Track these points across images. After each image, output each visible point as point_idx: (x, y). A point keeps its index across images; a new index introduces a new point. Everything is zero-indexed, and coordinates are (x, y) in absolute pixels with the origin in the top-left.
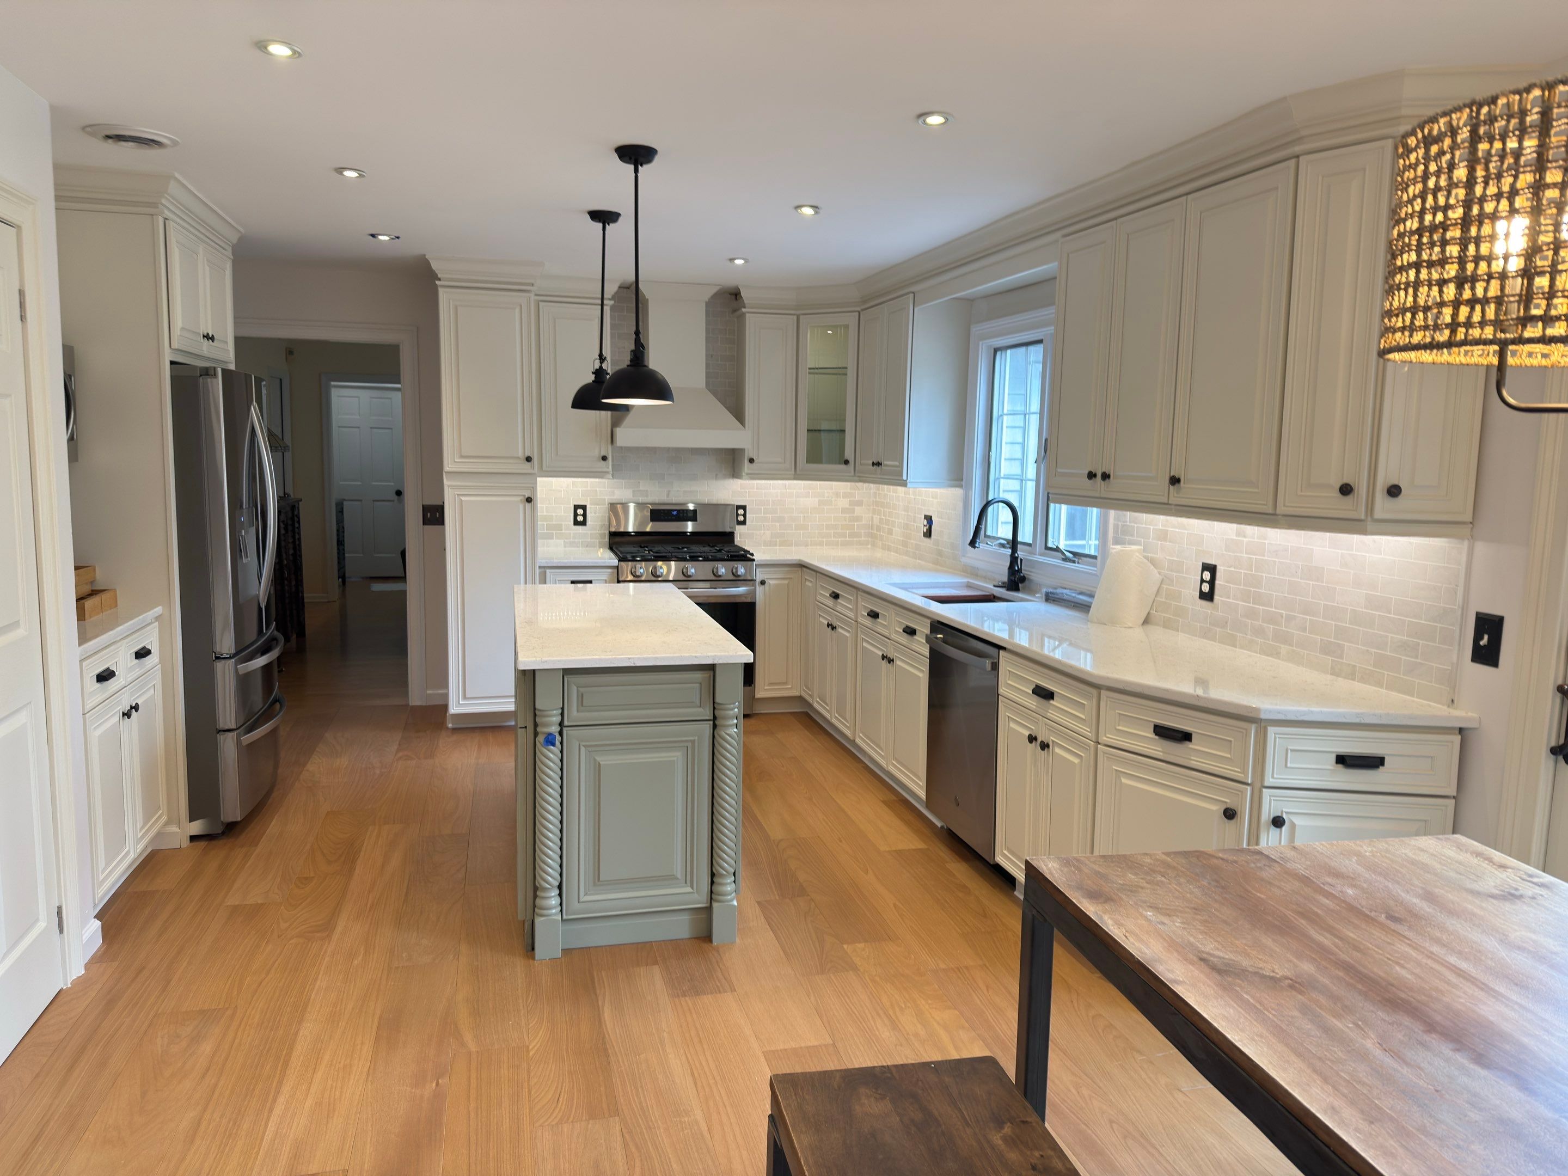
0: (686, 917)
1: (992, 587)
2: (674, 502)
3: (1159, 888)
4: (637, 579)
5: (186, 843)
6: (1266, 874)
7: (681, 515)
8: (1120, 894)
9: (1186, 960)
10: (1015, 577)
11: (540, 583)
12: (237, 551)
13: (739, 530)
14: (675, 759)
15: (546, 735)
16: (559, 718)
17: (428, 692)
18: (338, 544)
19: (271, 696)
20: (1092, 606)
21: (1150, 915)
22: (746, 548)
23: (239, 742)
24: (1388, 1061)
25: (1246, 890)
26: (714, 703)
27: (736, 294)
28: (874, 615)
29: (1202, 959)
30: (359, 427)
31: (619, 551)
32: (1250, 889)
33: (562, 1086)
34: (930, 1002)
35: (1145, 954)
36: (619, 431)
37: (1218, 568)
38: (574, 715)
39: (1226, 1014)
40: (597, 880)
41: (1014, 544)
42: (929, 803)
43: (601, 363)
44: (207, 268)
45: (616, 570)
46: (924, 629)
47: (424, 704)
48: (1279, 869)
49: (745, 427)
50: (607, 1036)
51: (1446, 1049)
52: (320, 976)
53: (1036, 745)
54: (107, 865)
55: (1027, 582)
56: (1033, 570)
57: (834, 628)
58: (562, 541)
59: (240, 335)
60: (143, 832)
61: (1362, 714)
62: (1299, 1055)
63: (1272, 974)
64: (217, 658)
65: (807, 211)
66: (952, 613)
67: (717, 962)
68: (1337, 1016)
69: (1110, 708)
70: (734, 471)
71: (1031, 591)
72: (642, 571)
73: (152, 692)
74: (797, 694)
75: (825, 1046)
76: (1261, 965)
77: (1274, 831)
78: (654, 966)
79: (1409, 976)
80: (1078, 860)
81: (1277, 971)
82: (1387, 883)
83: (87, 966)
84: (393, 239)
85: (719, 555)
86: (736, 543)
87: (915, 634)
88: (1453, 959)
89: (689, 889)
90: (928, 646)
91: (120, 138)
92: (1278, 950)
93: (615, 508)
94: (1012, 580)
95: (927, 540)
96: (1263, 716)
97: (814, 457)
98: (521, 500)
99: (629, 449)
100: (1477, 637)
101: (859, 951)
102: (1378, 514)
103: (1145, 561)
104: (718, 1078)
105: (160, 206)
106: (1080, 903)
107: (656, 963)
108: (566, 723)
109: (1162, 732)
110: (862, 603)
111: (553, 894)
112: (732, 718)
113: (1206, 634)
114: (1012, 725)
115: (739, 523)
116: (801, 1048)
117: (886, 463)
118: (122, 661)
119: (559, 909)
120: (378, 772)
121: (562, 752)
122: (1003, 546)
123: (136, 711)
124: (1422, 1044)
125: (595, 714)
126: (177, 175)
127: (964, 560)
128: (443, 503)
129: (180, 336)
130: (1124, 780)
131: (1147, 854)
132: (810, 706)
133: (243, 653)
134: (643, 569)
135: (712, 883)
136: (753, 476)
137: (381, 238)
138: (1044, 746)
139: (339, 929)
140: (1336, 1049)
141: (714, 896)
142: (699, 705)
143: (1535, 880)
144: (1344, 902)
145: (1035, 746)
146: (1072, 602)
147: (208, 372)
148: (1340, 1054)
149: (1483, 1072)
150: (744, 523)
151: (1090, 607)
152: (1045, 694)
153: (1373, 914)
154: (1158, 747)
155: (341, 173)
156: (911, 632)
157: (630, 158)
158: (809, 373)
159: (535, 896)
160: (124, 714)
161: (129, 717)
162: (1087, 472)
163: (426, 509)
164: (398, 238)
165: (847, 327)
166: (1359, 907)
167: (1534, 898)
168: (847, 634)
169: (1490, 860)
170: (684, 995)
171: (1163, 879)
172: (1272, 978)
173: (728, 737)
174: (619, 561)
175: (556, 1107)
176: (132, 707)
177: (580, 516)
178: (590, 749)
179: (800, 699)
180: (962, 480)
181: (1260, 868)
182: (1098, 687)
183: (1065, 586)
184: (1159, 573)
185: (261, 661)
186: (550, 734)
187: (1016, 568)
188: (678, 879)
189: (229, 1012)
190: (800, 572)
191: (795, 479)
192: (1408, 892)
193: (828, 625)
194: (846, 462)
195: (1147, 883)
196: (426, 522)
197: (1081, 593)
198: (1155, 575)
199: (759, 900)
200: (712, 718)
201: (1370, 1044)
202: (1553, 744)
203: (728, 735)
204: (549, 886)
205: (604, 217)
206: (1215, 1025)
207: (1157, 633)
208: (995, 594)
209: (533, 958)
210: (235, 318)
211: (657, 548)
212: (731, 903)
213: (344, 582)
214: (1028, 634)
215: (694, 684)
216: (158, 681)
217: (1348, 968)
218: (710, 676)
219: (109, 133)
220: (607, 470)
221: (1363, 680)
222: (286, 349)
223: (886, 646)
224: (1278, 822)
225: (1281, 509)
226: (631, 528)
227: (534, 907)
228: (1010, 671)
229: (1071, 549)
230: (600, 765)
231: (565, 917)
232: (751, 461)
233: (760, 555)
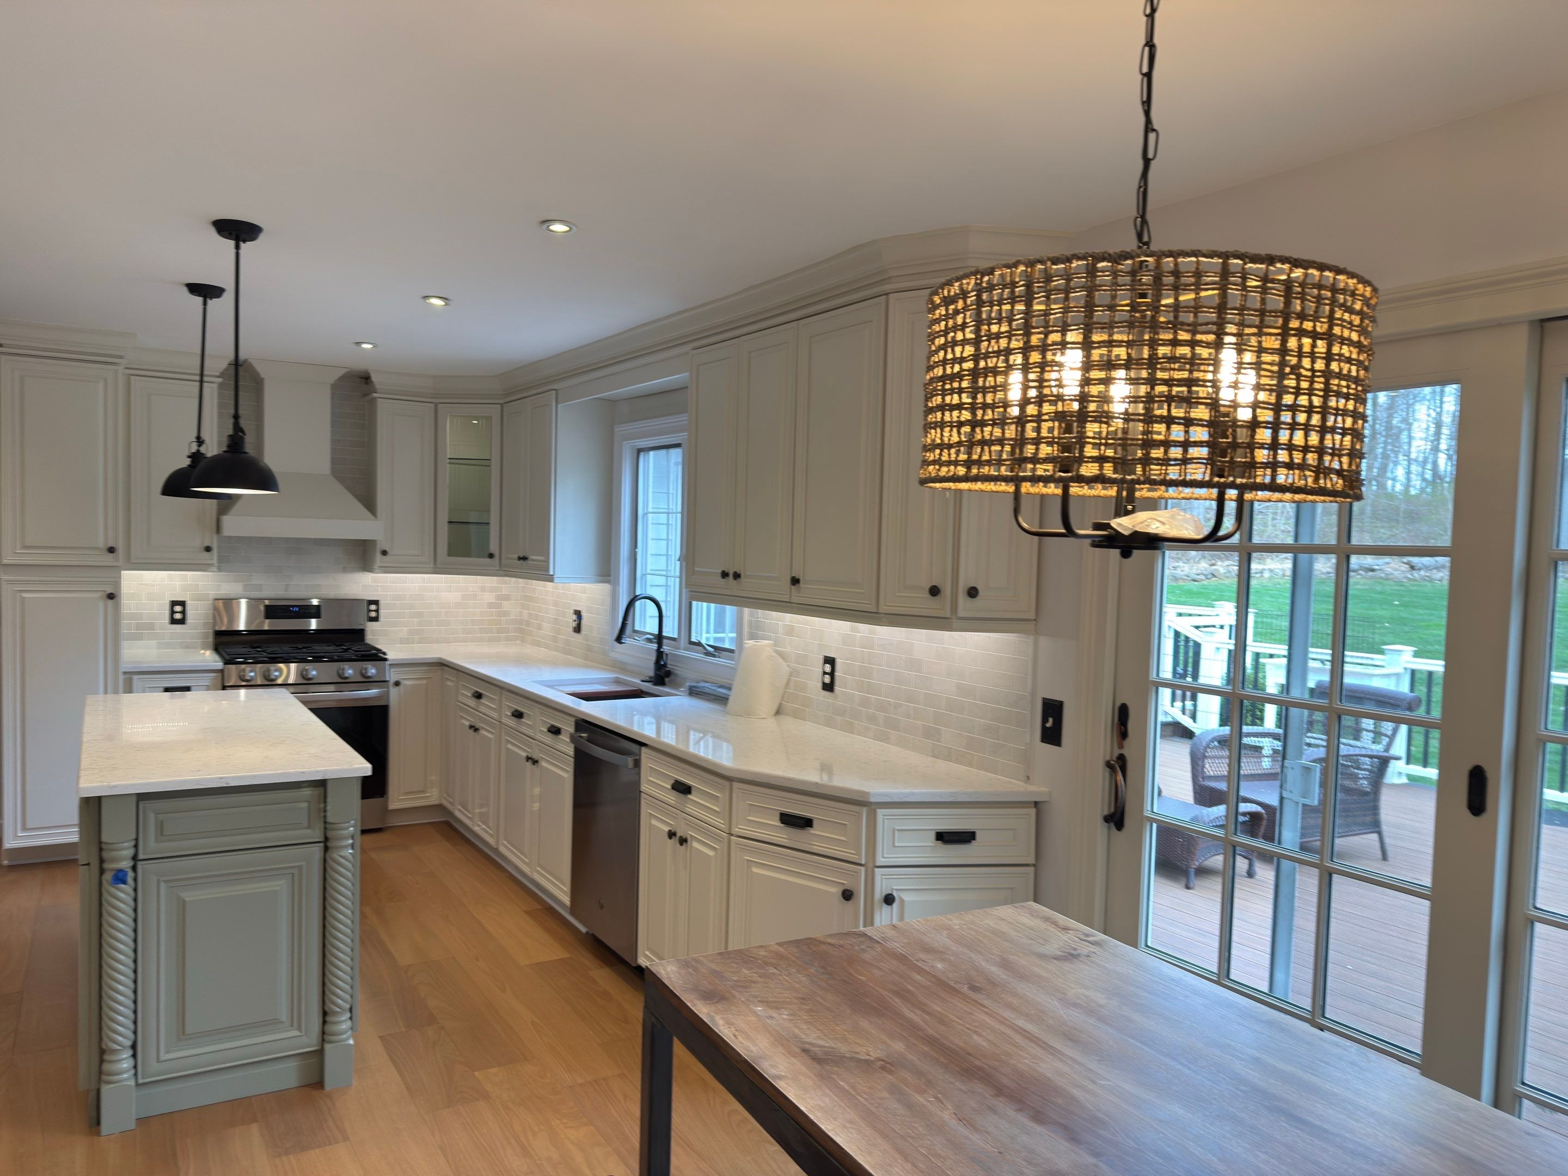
0: (293, 1064)
1: (638, 681)
2: (294, 597)
3: (770, 981)
4: (250, 685)
6: (869, 955)
7: (303, 611)
8: (733, 992)
9: (789, 1053)
10: (661, 672)
11: (125, 692)
13: (371, 627)
14: (278, 888)
15: (115, 872)
16: (131, 852)
20: (730, 698)
21: (760, 1011)
22: (379, 647)
24: (962, 1130)
25: (850, 974)
26: (325, 822)
27: (365, 378)
28: (518, 715)
29: (804, 1051)
31: (226, 652)
32: (852, 972)
34: (565, 1121)
35: (751, 1052)
36: (226, 520)
37: (836, 661)
38: (151, 846)
39: (822, 1105)
40: (182, 1034)
41: (660, 638)
42: (573, 910)
43: (199, 446)
45: (221, 675)
46: (568, 728)
48: (879, 949)
49: (376, 518)
51: (1010, 1111)
55: (672, 677)
56: (679, 665)
57: (476, 730)
58: (154, 642)
61: (955, 793)
62: (885, 1136)
63: (868, 1057)
65: (436, 302)
66: (597, 711)
67: (329, 1110)
68: (922, 1092)
69: (741, 799)
70: (364, 564)
71: (676, 686)
72: (252, 674)
74: (437, 802)
76: (857, 1050)
77: (886, 908)
78: (252, 1125)
79: (984, 1044)
80: (696, 960)
81: (871, 1054)
82: (973, 955)
85: (346, 655)
86: (366, 641)
87: (560, 733)
88: (1021, 1023)
89: (296, 1033)
90: (572, 746)
92: (873, 1032)
93: (223, 605)
94: (658, 675)
95: (576, 635)
96: (873, 800)
97: (453, 551)
98: (100, 597)
99: (240, 539)
100: (1045, 721)
101: (491, 1077)
102: (961, 613)
103: (775, 654)
106: (695, 1005)
107: (254, 1120)
108: (141, 856)
109: (789, 820)
110: (506, 703)
111: (124, 1056)
112: (346, 838)
113: (829, 723)
114: (654, 822)
115: (371, 619)
117: (532, 557)
119: (132, 1072)
121: (135, 890)
122: (649, 640)
124: (992, 1110)
125: (179, 844)
127: (613, 655)
130: (755, 870)
131: (761, 947)
132: (451, 814)
134: (251, 672)
135: (324, 1022)
136: (386, 570)
138: (683, 841)
140: (916, 1125)
141: (326, 1037)
142: (307, 826)
143: (1090, 939)
144: (934, 976)
145: (675, 841)
146: (713, 695)
148: (920, 1129)
149: (1038, 1128)
150: (376, 619)
151: (727, 699)
152: (682, 789)
153: (957, 986)
154: (784, 835)
156: (555, 731)
157: (230, 234)
158: (450, 463)
159: (102, 1061)
162: (720, 571)
165: (490, 418)
166: (946, 980)
167: (1088, 956)
168: (491, 736)
169: (1055, 923)
170: (287, 1153)
171: (775, 971)
172: (866, 1061)
173: (342, 860)
174: (226, 663)
177: (178, 613)
178: (172, 884)
179: (440, 807)
180: (609, 576)
181: (863, 950)
182: (729, 779)
183: (707, 680)
184: (788, 666)
186: (120, 871)
187: (662, 663)
188: (283, 1022)
190: (440, 671)
191: (434, 573)
192: (988, 961)
193: (471, 727)
194: (491, 556)
195: (760, 977)
197: (721, 687)
198: (785, 669)
199: (382, 1034)
200: (323, 840)
201: (947, 1116)
202: (1106, 813)
203: (342, 857)
204: (119, 1048)
205: (205, 291)
206: (812, 1117)
207: (789, 723)
208: (644, 690)
209: (98, 1134)
211: (272, 649)
212: (346, 1043)
214: (674, 727)
215: (303, 801)
217: (932, 1041)
218: (320, 793)
220: (211, 562)
221: (957, 761)
223: (530, 747)
224: (889, 900)
225: (883, 608)
226: (242, 626)
227: (100, 1074)
228: (651, 768)
229: (712, 643)
230: (184, 902)
231: (140, 1081)
232: (384, 553)
233: (393, 654)
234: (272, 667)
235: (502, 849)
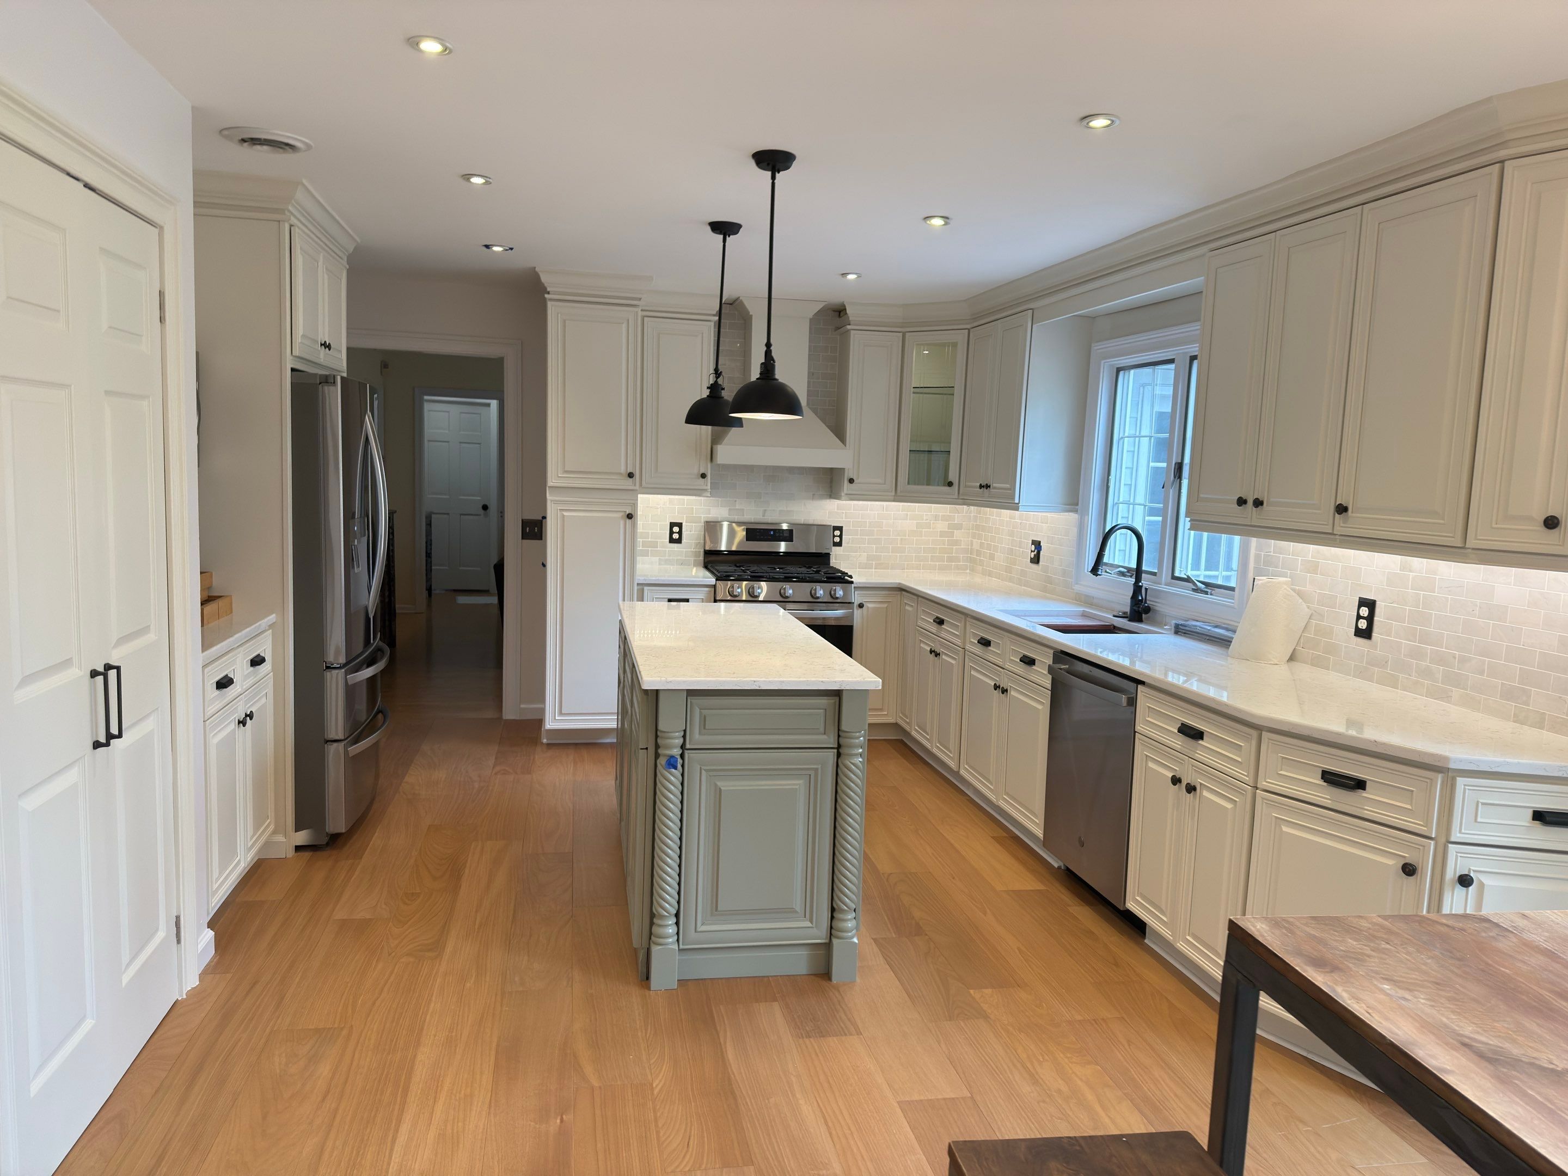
0: (804, 952)
1: (1110, 616)
2: (769, 521)
3: (1387, 957)
4: (735, 599)
5: (291, 853)
6: (1503, 945)
7: (777, 535)
8: (1345, 963)
9: (1447, 1044)
10: (1139, 607)
11: (638, 600)
12: (350, 560)
13: (835, 551)
14: (797, 787)
15: (668, 758)
16: (681, 741)
17: (522, 706)
18: (426, 556)
19: (375, 707)
20: (1233, 641)
21: (1388, 989)
22: (843, 570)
23: (346, 752)
25: (1487, 964)
26: (839, 730)
27: (839, 311)
28: (985, 643)
29: (1464, 1045)
30: (448, 442)
31: (717, 570)
32: (1490, 962)
33: (691, 1129)
34: (1069, 1055)
35: (1397, 1035)
36: (718, 448)
37: (1378, 604)
38: (697, 739)
40: (715, 910)
41: (1138, 573)
42: (1046, 843)
43: (717, 378)
44: (326, 276)
45: (713, 589)
46: (1044, 659)
47: (518, 718)
48: (1515, 940)
49: (845, 446)
50: (732, 1076)
52: (434, 998)
53: (1180, 788)
54: (221, 873)
55: (1152, 613)
56: (1157, 600)
57: (937, 655)
58: (659, 559)
59: (353, 345)
60: (254, 839)
63: (1551, 1066)
64: (328, 668)
65: (937, 222)
66: (1076, 643)
67: (839, 1002)
69: (1272, 752)
70: (832, 492)
71: (1160, 624)
72: (739, 590)
73: (264, 700)
74: (892, 721)
75: (964, 1098)
76: (1534, 1055)
77: (1460, 890)
78: (774, 1003)
80: (1286, 921)
81: (1555, 1062)
83: (202, 976)
84: (507, 250)
85: (817, 577)
86: (831, 565)
87: (1034, 664)
89: (808, 924)
90: (1050, 677)
91: (254, 141)
92: (1546, 1036)
93: (712, 528)
94: (1135, 610)
95: (1034, 566)
96: (1452, 766)
97: (913, 479)
98: (622, 516)
99: (728, 467)
101: (986, 997)
103: (1293, 594)
104: (853, 1129)
105: (286, 212)
106: (1305, 971)
107: (775, 1000)
108: (688, 746)
109: (1330, 778)
110: (970, 630)
111: (670, 922)
112: (857, 747)
113: (1362, 674)
114: (1151, 765)
115: (836, 544)
116: (938, 1099)
117: (994, 485)
118: (239, 668)
119: (676, 938)
120: (476, 785)
121: (683, 775)
122: (1122, 574)
123: (251, 719)
125: (719, 737)
126: (305, 181)
127: (1079, 588)
128: (544, 518)
129: (301, 343)
130: (1285, 829)
131: (1361, 917)
132: (907, 734)
133: (352, 665)
134: (742, 588)
135: (832, 917)
136: (852, 497)
137: (496, 249)
138: (1191, 789)
139: (449, 949)
141: (833, 932)
142: (823, 732)
146: (1207, 635)
147: (328, 380)
150: (839, 544)
151: (1230, 642)
152: (1193, 734)
154: (1327, 795)
155: (468, 180)
156: (1029, 661)
157: (768, 164)
158: (914, 393)
159: (652, 924)
160: (239, 722)
161: (244, 725)
162: (1237, 498)
163: (525, 523)
164: (511, 249)
165: (955, 345)
168: (953, 662)
170: (808, 1036)
171: (1388, 946)
172: (1553, 1071)
173: (853, 767)
174: (716, 580)
175: (687, 1151)
176: (247, 715)
177: (675, 533)
178: (711, 773)
179: (896, 726)
180: (1077, 504)
181: (1493, 937)
182: (1258, 728)
183: (1197, 618)
184: (1308, 607)
185: (368, 672)
186: (672, 757)
187: (1140, 598)
188: (796, 912)
189: (345, 1032)
190: (899, 596)
191: (894, 501)
193: (931, 652)
194: (950, 484)
195: (1373, 951)
196: (525, 536)
197: (1216, 627)
198: (1303, 610)
199: (874, 937)
200: (836, 746)
203: (853, 764)
204: (667, 914)
205: (724, 229)
207: (1304, 671)
208: (1116, 624)
209: (649, 988)
210: (348, 328)
211: (754, 568)
212: (852, 940)
213: (430, 595)
215: (819, 709)
216: (270, 690)
218: (835, 702)
219: (246, 136)
220: (705, 488)
222: (381, 362)
223: (999, 676)
224: (1465, 881)
225: (1473, 543)
226: (723, 548)
227: (651, 935)
228: (1149, 707)
229: (1202, 579)
230: (720, 790)
231: (681, 947)
232: (851, 481)
233: (858, 578)
234: (756, 584)
235: (963, 772)
